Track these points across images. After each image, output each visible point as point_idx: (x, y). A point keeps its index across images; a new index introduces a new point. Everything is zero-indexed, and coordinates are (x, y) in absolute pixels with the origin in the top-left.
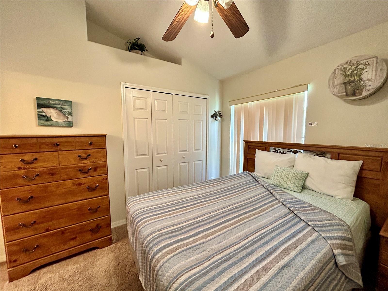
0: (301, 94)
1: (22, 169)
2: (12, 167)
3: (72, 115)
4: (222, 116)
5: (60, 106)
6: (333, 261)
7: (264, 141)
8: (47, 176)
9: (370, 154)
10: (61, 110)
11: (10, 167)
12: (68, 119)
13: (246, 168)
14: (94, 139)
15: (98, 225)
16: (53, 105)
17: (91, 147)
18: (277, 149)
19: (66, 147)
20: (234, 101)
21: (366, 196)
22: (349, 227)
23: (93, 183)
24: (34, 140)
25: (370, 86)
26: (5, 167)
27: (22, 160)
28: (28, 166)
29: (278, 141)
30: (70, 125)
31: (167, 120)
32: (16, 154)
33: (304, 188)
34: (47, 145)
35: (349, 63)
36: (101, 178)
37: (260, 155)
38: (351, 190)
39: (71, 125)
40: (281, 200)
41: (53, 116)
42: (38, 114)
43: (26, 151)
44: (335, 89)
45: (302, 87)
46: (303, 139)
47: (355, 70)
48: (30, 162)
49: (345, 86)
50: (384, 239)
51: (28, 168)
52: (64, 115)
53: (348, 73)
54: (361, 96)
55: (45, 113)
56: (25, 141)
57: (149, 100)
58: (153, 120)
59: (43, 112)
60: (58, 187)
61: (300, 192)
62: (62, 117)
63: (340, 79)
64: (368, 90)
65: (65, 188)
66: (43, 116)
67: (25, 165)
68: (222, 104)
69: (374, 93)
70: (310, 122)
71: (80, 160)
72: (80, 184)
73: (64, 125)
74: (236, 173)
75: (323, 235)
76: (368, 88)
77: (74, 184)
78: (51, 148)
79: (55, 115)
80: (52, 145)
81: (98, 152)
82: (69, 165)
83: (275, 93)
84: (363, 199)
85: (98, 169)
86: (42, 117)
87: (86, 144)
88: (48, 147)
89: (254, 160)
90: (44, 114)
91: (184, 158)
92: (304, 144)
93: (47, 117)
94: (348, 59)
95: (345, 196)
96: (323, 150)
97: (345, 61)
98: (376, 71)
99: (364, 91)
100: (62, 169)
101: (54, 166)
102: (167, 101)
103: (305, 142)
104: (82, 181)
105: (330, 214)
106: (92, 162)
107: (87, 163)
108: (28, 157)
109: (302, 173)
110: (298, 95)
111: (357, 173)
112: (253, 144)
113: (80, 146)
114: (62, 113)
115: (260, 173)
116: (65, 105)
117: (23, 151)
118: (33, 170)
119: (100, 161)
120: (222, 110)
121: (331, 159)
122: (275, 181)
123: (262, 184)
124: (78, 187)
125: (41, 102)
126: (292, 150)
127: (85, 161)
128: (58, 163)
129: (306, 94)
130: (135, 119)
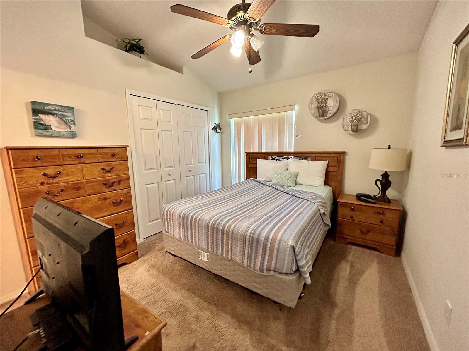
0: (290, 113)
1: (46, 184)
2: (33, 182)
3: (75, 124)
4: (221, 128)
5: (61, 113)
6: (319, 212)
7: (262, 151)
8: (72, 191)
9: (332, 155)
10: (62, 117)
11: (31, 182)
12: (71, 129)
13: (248, 177)
14: (117, 150)
15: (124, 241)
16: (52, 112)
17: (114, 159)
18: (274, 157)
19: (88, 159)
20: (233, 115)
21: (330, 183)
22: (324, 198)
23: (117, 197)
24: (56, 152)
25: (331, 111)
26: (25, 183)
27: (45, 175)
28: (51, 181)
29: (274, 151)
30: (73, 136)
31: (172, 132)
32: (38, 168)
33: (296, 184)
34: (70, 157)
35: (320, 94)
36: (125, 191)
37: (261, 163)
38: (322, 180)
39: (75, 136)
40: (285, 191)
41: (53, 125)
42: (34, 122)
43: (48, 164)
44: (313, 111)
45: (291, 107)
46: (293, 148)
47: (324, 99)
48: (52, 176)
49: (318, 109)
50: (340, 203)
51: (52, 183)
52: (66, 123)
53: (320, 101)
54: (326, 117)
55: (43, 120)
56: (47, 152)
57: (154, 109)
58: (160, 130)
59: (41, 119)
60: (84, 202)
61: (294, 187)
62: (64, 126)
63: (315, 105)
64: (330, 114)
65: (90, 204)
66: (42, 124)
67: (49, 180)
68: (221, 116)
69: (333, 115)
70: (297, 135)
71: (104, 173)
72: (105, 199)
73: (67, 136)
74: (238, 182)
75: (313, 202)
76: (330, 112)
77: (99, 199)
78: (75, 160)
79: (56, 124)
80: (75, 157)
81: (121, 165)
82: (93, 179)
83: (272, 110)
84: (329, 186)
85: (122, 182)
86: (40, 125)
87: (109, 156)
88: (71, 159)
89: (256, 169)
90: (42, 122)
91: (190, 171)
92: (294, 152)
93: (46, 125)
94: (320, 90)
95: (320, 184)
96: (306, 155)
97: (317, 92)
98: (334, 101)
99: (328, 114)
100: (87, 183)
101: (79, 180)
102: (171, 112)
103: (294, 150)
104: (108, 195)
105: (314, 193)
106: (116, 175)
107: (110, 176)
108: (50, 171)
109: (294, 173)
110: (288, 113)
111: (326, 169)
112: (254, 155)
113: (103, 158)
114: (64, 121)
115: (263, 178)
116: (67, 111)
117: (45, 164)
118: (57, 184)
119: (123, 174)
120: (221, 122)
121: (311, 161)
122: (276, 182)
123: (268, 184)
124: (103, 202)
125: (38, 107)
126: (285, 157)
127: (109, 174)
128: (82, 177)
129: (294, 113)
130: (142, 130)
